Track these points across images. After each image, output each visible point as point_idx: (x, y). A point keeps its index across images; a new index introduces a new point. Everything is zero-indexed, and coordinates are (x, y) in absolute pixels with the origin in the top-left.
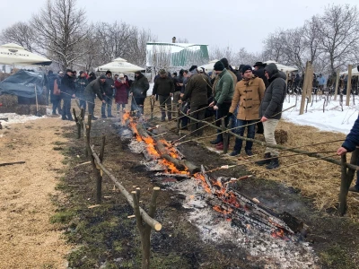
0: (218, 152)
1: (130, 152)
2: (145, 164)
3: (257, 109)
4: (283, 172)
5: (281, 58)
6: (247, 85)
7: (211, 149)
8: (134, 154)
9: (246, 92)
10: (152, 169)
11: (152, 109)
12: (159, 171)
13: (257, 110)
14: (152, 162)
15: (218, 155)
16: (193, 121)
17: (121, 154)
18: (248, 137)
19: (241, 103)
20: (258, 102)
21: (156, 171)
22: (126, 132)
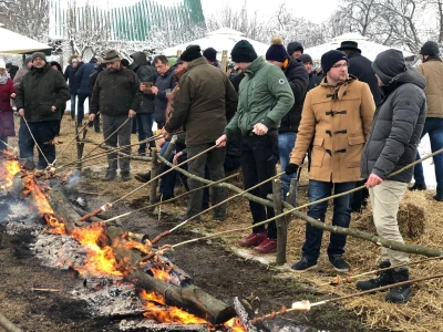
0: (264, 260)
1: (38, 266)
2: (84, 297)
3: (356, 156)
4: (428, 309)
5: (372, 27)
6: (334, 97)
7: (245, 253)
8: (52, 271)
9: (332, 113)
10: (106, 310)
11: (81, 147)
12: (128, 317)
13: (358, 159)
14: (105, 293)
15: (264, 268)
16: (197, 183)
17: (17, 270)
18: (335, 222)
19: (318, 141)
20: (360, 139)
21: (118, 318)
22: (17, 210)
